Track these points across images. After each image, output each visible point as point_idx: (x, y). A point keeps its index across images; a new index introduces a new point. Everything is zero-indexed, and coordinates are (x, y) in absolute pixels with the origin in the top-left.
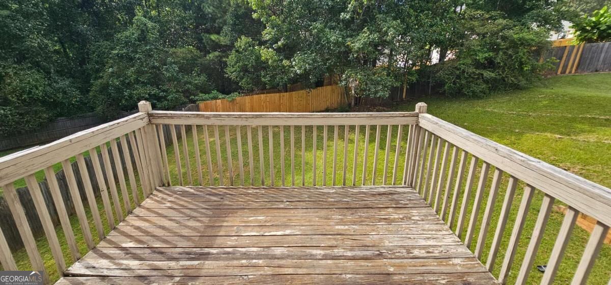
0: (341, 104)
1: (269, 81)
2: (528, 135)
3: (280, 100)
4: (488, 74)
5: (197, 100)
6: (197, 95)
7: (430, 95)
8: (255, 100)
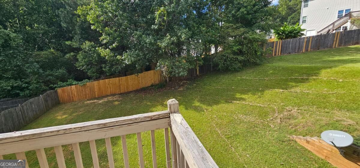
0: (161, 81)
1: (108, 70)
2: (266, 91)
3: (119, 82)
4: (240, 58)
5: (56, 87)
6: (57, 83)
7: (213, 71)
8: (101, 84)
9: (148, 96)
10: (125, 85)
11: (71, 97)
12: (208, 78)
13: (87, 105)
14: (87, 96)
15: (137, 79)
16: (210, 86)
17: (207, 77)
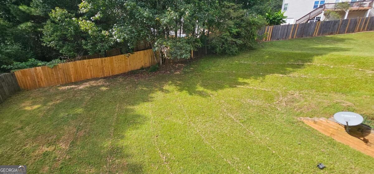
2: (267, 76)
4: (239, 42)
5: (11, 69)
6: (11, 64)
7: (207, 54)
9: (142, 80)
10: (110, 67)
13: (64, 92)
15: (124, 60)
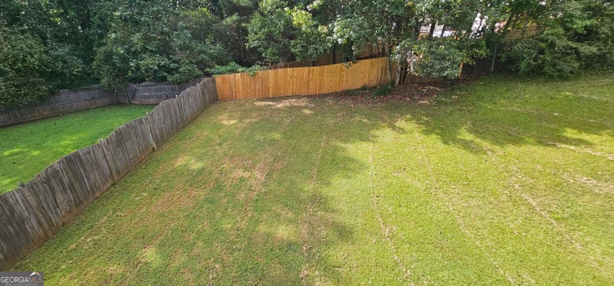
0: (381, 82)
1: (300, 52)
3: (309, 75)
5: (213, 74)
6: (213, 67)
7: (493, 72)
8: (280, 75)
10: (318, 81)
11: (234, 92)
12: (485, 85)
13: (260, 109)
14: (257, 93)
15: (338, 72)
16: (494, 103)
17: (482, 85)
